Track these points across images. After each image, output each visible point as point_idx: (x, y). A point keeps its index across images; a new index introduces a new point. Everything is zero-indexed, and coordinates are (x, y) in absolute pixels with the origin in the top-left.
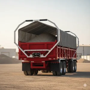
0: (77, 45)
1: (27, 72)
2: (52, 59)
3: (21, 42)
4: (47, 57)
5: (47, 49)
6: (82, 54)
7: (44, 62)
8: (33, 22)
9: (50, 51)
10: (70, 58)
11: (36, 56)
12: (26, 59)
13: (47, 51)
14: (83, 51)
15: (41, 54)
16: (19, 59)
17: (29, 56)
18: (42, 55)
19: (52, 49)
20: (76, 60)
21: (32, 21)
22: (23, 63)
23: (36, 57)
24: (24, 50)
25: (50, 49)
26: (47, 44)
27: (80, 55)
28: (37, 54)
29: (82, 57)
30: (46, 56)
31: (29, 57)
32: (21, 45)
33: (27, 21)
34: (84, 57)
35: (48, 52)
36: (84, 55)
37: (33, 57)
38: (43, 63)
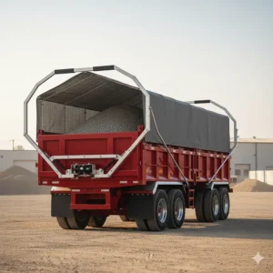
0: (232, 140)
1: (66, 219)
2: (130, 181)
3: (44, 133)
4: (113, 175)
5: (114, 153)
6: (253, 166)
7: (108, 190)
8: (76, 74)
9: (121, 159)
10: (202, 179)
11: (82, 172)
12: (58, 182)
13: (113, 159)
14: (256, 155)
15: (97, 168)
16: (41, 184)
17: (64, 173)
18: (100, 170)
19: (127, 153)
20: (227, 186)
21: (71, 71)
22: (53, 193)
23: (84, 175)
24: (50, 155)
25: (121, 153)
26: (114, 139)
27: (247, 168)
28: (85, 167)
29: (252, 174)
30: (110, 173)
31: (64, 176)
32: (44, 142)
33: (57, 72)
34: (257, 175)
35: (115, 161)
36: (256, 169)
37: (75, 176)
38: (104, 194)
